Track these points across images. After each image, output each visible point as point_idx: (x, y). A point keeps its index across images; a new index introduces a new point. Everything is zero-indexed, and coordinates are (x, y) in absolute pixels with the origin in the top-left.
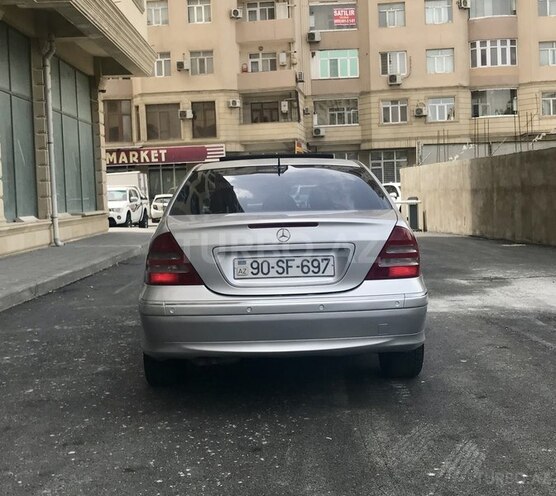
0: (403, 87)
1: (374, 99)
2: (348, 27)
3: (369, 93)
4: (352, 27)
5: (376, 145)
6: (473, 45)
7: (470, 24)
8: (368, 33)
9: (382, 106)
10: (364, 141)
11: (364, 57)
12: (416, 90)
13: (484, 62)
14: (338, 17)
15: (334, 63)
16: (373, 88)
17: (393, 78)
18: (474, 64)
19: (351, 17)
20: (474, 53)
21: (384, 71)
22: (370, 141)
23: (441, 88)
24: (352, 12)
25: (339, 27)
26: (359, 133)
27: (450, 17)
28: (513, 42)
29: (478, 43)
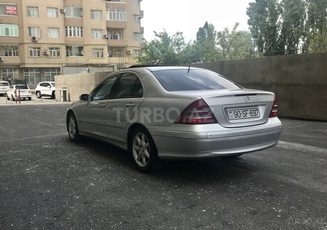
0: (38, 42)
1: (26, 46)
3: (23, 43)
5: (27, 66)
6: (66, 28)
7: (65, 19)
8: (23, 19)
9: (29, 49)
10: (21, 64)
11: (21, 28)
12: (44, 44)
13: (71, 35)
14: (8, 10)
15: (7, 30)
16: (25, 42)
17: (34, 38)
18: (67, 35)
19: (14, 11)
20: (67, 31)
21: (30, 35)
22: (24, 64)
23: (54, 44)
24: (15, 9)
25: (8, 14)
26: (19, 60)
27: (57, 16)
28: (81, 28)
29: (68, 27)
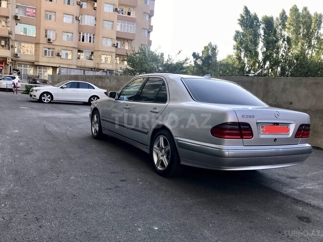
1: (41, 46)
2: (32, 16)
3: (39, 44)
4: (34, 17)
5: (41, 64)
6: (80, 33)
7: (79, 26)
8: (40, 21)
10: (36, 61)
11: (38, 30)
12: (58, 46)
13: (83, 40)
14: (28, 12)
15: (25, 29)
16: (41, 42)
17: (49, 40)
18: (79, 40)
19: (34, 13)
20: (80, 36)
21: (46, 36)
22: (38, 62)
23: (67, 47)
24: (34, 11)
25: (28, 16)
26: (34, 58)
28: (94, 35)
